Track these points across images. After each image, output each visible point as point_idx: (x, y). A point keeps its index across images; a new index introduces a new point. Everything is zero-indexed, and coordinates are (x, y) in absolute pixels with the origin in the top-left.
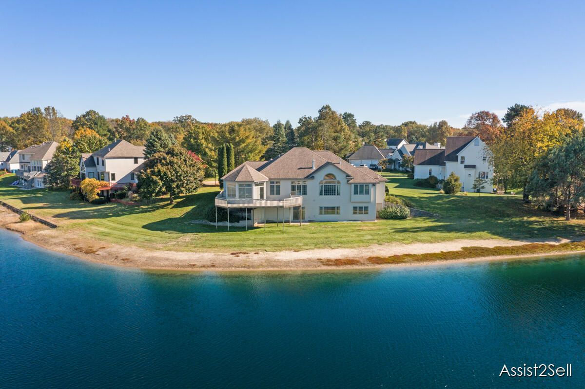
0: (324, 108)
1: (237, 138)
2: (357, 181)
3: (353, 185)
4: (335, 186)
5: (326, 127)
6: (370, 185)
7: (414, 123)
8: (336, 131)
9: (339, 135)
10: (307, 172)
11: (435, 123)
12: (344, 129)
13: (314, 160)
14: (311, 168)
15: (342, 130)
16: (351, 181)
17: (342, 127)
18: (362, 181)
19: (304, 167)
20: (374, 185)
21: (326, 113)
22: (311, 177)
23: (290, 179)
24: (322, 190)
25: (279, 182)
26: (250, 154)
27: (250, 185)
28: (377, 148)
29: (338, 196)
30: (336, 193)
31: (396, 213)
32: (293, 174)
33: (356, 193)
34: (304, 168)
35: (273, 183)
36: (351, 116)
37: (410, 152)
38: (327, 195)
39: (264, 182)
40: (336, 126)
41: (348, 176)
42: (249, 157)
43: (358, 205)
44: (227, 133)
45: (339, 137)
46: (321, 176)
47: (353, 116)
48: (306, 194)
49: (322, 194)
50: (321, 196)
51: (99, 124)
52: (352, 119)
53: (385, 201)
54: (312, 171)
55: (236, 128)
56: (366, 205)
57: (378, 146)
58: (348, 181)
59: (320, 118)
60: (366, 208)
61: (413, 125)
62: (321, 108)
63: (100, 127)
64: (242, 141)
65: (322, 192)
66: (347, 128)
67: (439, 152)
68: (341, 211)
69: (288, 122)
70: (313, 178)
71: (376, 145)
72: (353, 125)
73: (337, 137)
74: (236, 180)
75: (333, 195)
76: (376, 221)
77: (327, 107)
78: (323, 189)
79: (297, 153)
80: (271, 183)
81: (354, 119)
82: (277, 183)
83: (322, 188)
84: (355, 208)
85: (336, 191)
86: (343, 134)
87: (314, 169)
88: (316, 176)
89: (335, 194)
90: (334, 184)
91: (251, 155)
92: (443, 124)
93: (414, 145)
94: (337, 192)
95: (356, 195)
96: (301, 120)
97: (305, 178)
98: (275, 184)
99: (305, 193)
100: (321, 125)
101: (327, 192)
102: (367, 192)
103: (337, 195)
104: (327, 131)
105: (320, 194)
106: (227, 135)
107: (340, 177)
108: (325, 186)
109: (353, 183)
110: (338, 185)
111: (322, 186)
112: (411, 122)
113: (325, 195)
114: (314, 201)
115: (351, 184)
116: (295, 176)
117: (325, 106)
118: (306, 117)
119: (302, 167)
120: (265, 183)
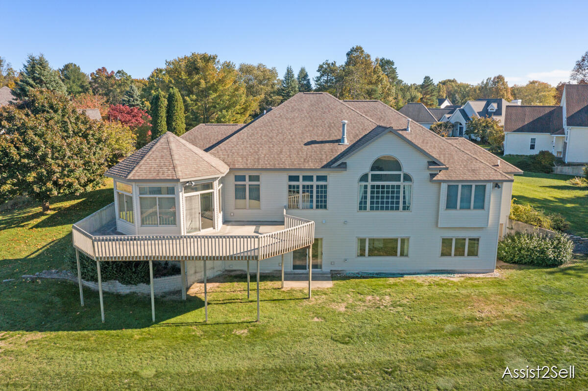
0: (353, 50)
1: (202, 81)
2: (454, 177)
3: (444, 187)
4: (398, 187)
5: (356, 77)
6: (489, 186)
7: (454, 81)
8: (370, 83)
9: (374, 87)
10: (329, 152)
11: (489, 79)
12: (381, 80)
13: (346, 121)
14: (338, 141)
15: (379, 81)
16: (440, 176)
17: (379, 77)
18: (469, 176)
19: (320, 139)
20: (497, 185)
21: (355, 56)
22: (338, 163)
23: (285, 170)
24: (366, 198)
25: (257, 178)
26: (224, 111)
27: (171, 191)
28: (426, 108)
29: (406, 213)
30: (401, 205)
31: (543, 252)
32: (294, 156)
33: (451, 204)
34: (322, 142)
35: (243, 178)
36: (389, 63)
37: (478, 113)
38: (377, 209)
39: (215, 179)
40: (370, 75)
41: (433, 162)
42: (224, 117)
43: (454, 235)
44: (183, 73)
45: (375, 91)
46: (362, 163)
47: (392, 63)
48: (325, 207)
49: (365, 208)
50: (363, 213)
51: (72, 78)
52: (391, 68)
53: (510, 218)
54: (341, 149)
55: (200, 64)
56: (474, 235)
57: (427, 104)
58: (433, 175)
59: (348, 64)
60: (475, 241)
61: (453, 83)
62: (350, 50)
63: (74, 82)
64: (213, 88)
65: (365, 203)
66: (385, 79)
67: (547, 111)
68: (411, 248)
69: (302, 71)
70: (343, 166)
71: (423, 102)
72: (393, 75)
73: (372, 90)
74: (130, 176)
75: (392, 208)
76: (497, 273)
77: (359, 49)
78: (369, 195)
79: (305, 106)
80: (238, 178)
81: (394, 67)
82: (252, 178)
83: (366, 192)
84: (446, 242)
85: (401, 200)
86: (380, 86)
87: (347, 143)
88: (349, 160)
89: (397, 209)
90: (395, 183)
91: (228, 114)
92: (500, 79)
93: (484, 103)
94: (404, 203)
95: (452, 212)
96: (321, 67)
97: (323, 167)
98: (247, 183)
99: (322, 204)
100: (349, 73)
101: (377, 203)
102: (481, 204)
103: (404, 208)
104: (358, 82)
105: (360, 208)
106: (184, 76)
107: (411, 165)
108: (373, 187)
109: (444, 181)
110: (407, 183)
111: (366, 187)
112: (449, 81)
113: (372, 208)
114: (345, 222)
115: (440, 182)
116: (297, 162)
117: (355, 47)
118: (329, 62)
119: (316, 139)
120: (216, 183)
